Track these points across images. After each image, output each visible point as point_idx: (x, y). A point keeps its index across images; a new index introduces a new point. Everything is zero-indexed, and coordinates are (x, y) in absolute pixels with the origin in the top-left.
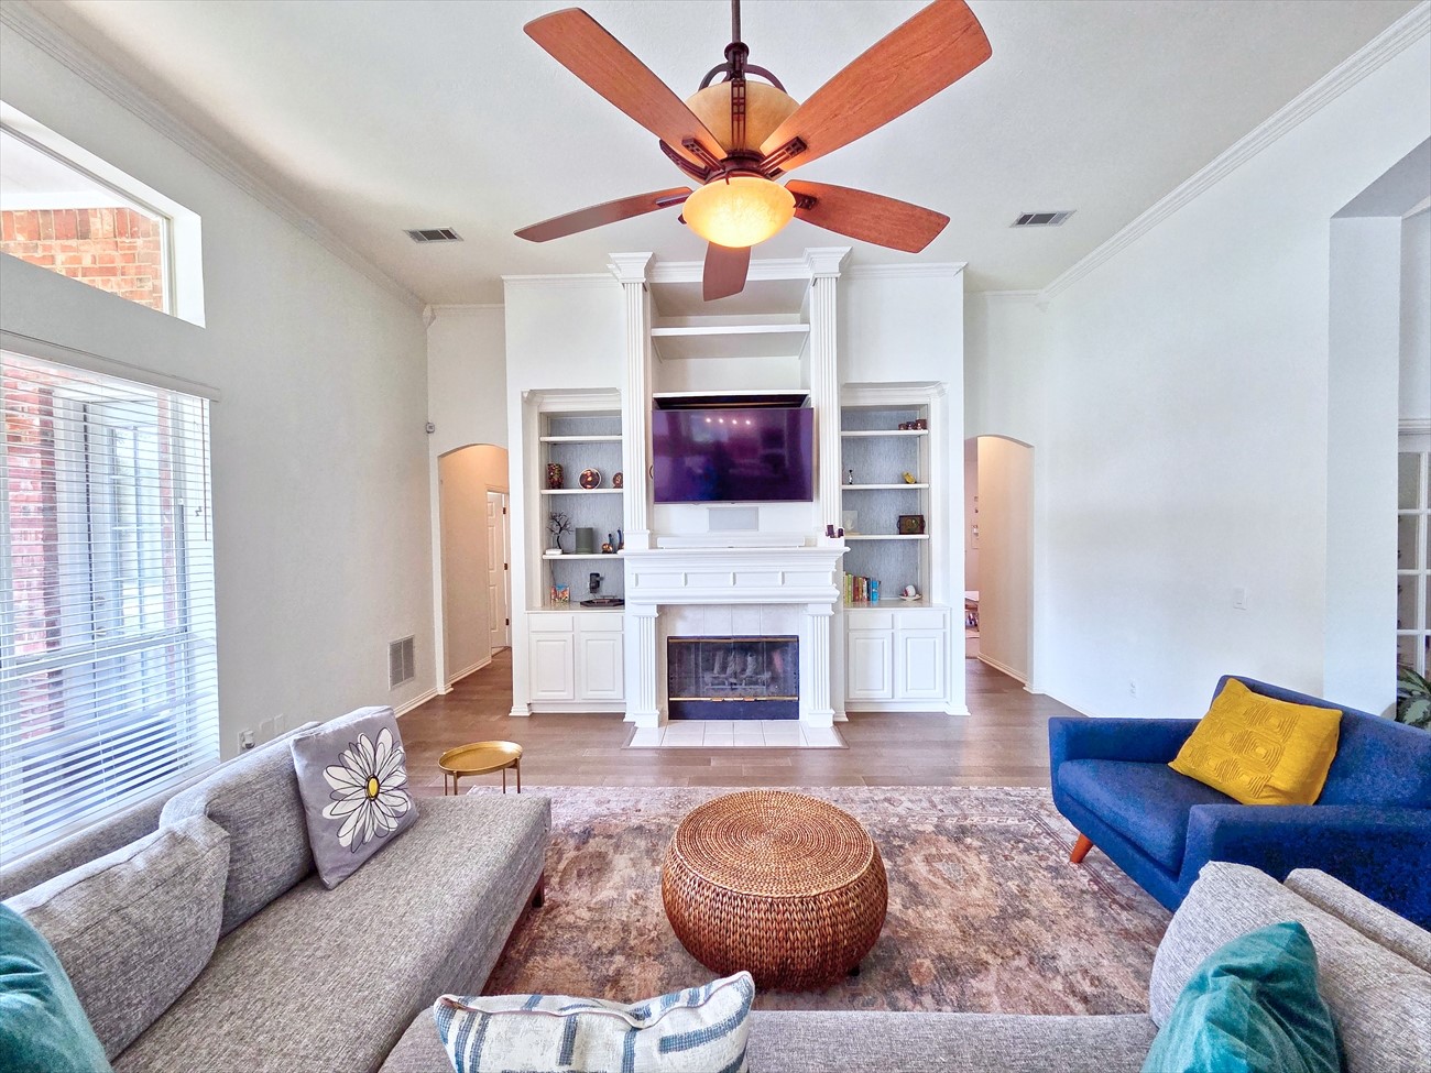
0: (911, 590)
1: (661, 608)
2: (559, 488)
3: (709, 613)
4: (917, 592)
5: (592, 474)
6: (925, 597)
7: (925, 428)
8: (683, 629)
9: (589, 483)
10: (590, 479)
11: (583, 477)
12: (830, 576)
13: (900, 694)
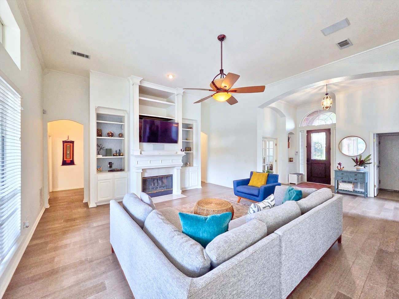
0: (188, 163)
1: (143, 170)
2: (101, 136)
3: (153, 171)
4: (190, 164)
5: (111, 133)
6: (191, 165)
7: (192, 129)
8: (147, 175)
9: (110, 135)
10: (110, 134)
11: (108, 134)
12: (181, 160)
13: (190, 185)
